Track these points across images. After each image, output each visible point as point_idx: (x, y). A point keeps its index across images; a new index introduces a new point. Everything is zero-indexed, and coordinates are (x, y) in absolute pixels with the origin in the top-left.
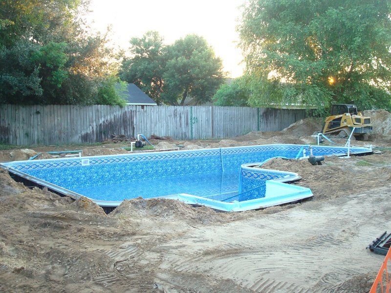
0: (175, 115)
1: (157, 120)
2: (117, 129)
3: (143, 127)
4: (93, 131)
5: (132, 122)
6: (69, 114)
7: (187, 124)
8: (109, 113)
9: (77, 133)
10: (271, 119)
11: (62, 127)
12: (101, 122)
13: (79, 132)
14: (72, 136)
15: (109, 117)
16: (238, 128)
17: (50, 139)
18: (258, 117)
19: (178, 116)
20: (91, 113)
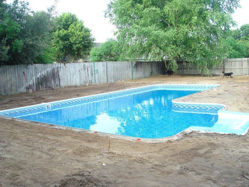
0: (85, 69)
1: (74, 73)
2: (49, 80)
3: (65, 78)
4: (33, 83)
5: (58, 75)
6: (17, 72)
7: (92, 74)
8: (43, 69)
9: (22, 85)
10: (139, 68)
11: (13, 82)
12: (38, 76)
13: (24, 84)
14: (20, 87)
15: (43, 72)
16: (121, 76)
17: (5, 91)
18: (132, 68)
19: (86, 69)
20: (31, 70)
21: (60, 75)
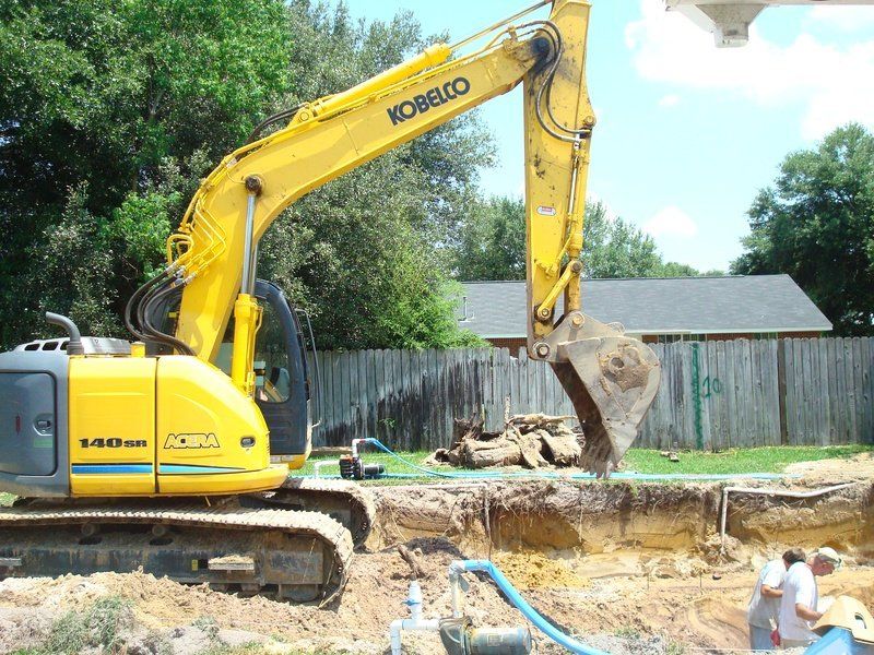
4: (360, 420)
5: (477, 395)
15: (406, 382)
20: (354, 374)
21: (487, 396)
